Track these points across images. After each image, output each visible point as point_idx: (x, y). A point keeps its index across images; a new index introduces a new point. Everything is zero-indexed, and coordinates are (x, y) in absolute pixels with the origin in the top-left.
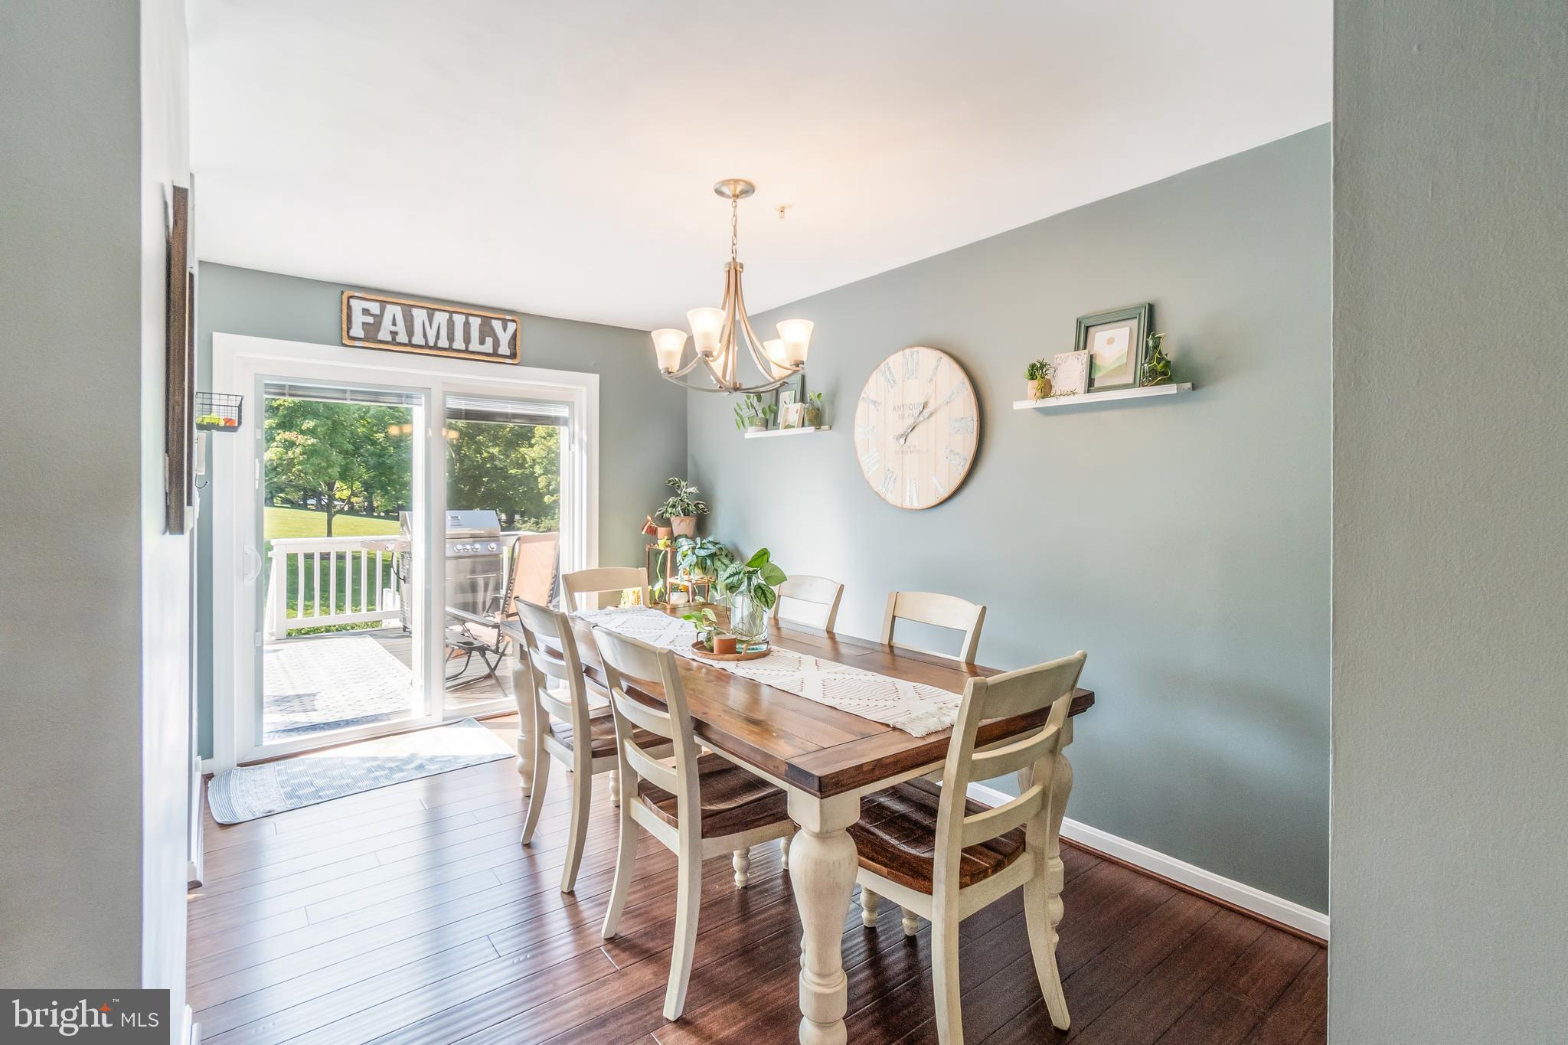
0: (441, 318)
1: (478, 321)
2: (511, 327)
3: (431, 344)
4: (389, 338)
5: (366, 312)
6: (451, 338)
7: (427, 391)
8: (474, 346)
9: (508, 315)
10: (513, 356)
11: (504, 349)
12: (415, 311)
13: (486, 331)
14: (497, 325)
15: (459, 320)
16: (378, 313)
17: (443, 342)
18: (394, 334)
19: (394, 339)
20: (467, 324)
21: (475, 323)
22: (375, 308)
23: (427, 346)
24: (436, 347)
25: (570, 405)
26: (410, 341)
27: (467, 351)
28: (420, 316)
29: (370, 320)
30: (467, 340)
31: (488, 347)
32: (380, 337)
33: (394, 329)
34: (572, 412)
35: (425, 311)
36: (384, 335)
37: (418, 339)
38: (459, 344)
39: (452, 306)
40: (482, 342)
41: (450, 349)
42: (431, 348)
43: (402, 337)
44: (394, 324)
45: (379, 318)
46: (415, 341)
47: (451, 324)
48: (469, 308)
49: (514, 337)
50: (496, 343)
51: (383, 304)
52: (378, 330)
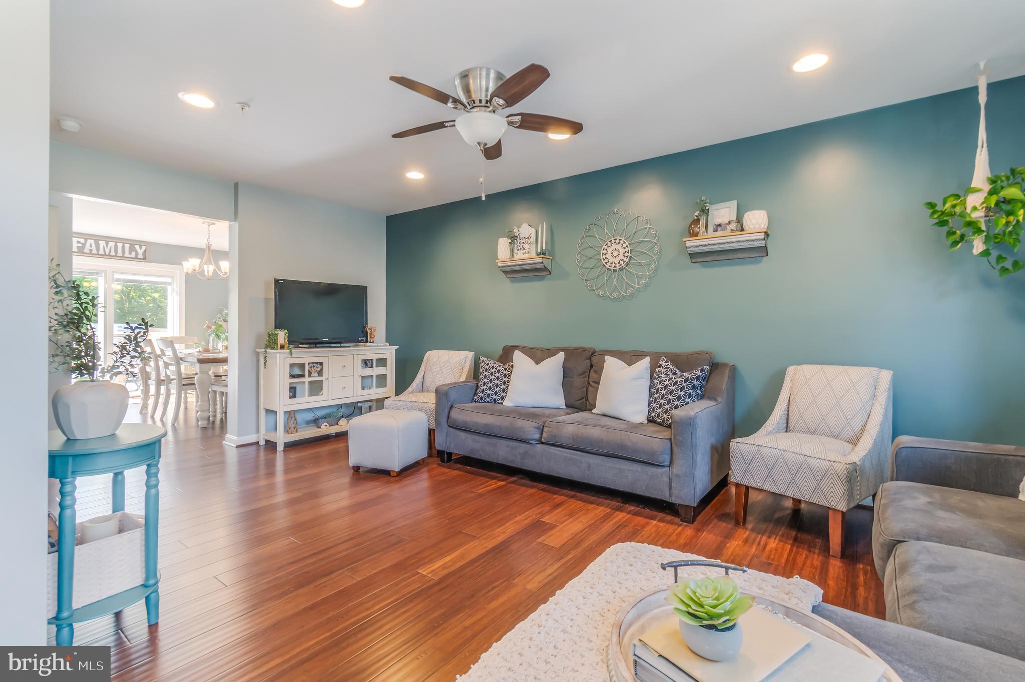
0: (112, 244)
1: (129, 245)
2: (144, 248)
3: (107, 253)
4: (89, 252)
5: (78, 242)
6: (116, 251)
7: (105, 272)
8: (127, 255)
9: (141, 243)
10: (145, 258)
11: (140, 256)
12: (100, 242)
13: (132, 249)
14: (137, 247)
15: (120, 245)
16: (84, 242)
17: (113, 253)
18: (91, 250)
19: (91, 252)
20: (123, 247)
21: (127, 246)
22: (82, 241)
23: (105, 255)
24: (109, 255)
25: (172, 278)
26: (98, 253)
27: (123, 257)
28: (102, 244)
29: (80, 245)
30: (123, 252)
31: (133, 255)
32: (85, 251)
33: (90, 248)
34: (173, 280)
35: (104, 242)
36: (86, 250)
37: (101, 252)
38: (120, 253)
39: (116, 240)
40: (130, 253)
41: (116, 256)
42: (107, 255)
43: (95, 251)
44: (91, 246)
45: (84, 245)
46: (100, 253)
47: (116, 247)
48: (124, 241)
49: (145, 251)
50: (137, 254)
51: (86, 240)
52: (84, 249)
